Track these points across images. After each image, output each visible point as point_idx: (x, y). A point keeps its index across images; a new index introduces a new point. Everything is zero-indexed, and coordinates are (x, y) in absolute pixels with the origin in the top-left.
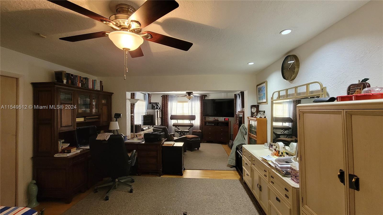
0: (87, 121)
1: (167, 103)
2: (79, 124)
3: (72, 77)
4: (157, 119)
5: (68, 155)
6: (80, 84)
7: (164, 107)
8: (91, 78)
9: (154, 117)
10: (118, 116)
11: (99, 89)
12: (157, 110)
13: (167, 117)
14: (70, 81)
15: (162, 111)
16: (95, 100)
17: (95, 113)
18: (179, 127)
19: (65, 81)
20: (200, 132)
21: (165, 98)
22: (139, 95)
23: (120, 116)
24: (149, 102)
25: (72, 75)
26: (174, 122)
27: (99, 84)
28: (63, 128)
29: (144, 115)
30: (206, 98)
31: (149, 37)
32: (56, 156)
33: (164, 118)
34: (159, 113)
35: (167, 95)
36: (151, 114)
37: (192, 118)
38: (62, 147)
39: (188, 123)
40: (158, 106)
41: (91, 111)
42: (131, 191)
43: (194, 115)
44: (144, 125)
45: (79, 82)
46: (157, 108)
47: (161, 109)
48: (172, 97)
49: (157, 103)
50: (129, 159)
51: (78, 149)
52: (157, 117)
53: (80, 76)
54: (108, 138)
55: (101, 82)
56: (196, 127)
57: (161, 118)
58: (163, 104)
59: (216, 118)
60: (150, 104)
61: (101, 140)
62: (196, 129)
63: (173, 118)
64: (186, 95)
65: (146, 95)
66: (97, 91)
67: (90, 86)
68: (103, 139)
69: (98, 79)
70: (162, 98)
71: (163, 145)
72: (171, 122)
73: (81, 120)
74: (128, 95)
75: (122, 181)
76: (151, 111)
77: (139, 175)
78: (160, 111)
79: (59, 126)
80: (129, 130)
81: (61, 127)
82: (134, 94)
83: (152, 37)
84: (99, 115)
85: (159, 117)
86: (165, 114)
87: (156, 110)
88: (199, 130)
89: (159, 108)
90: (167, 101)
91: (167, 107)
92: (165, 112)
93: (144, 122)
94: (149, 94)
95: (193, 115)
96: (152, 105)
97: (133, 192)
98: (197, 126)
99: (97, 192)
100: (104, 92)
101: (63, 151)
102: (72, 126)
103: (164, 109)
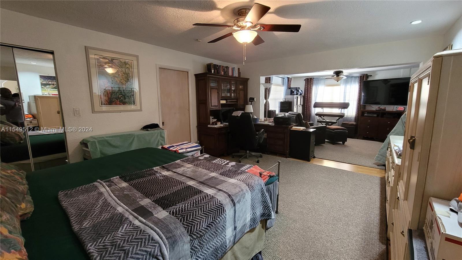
0: (228, 103)
1: (311, 87)
2: (223, 105)
3: (217, 67)
4: (296, 106)
5: (216, 126)
6: (223, 72)
7: (306, 93)
8: (231, 66)
9: (292, 103)
10: (252, 99)
11: (237, 76)
12: (297, 96)
13: (309, 105)
14: (216, 71)
15: (304, 97)
16: (234, 86)
17: (234, 97)
18: (325, 118)
19: (213, 71)
20: (353, 124)
21: (309, 82)
22: (276, 79)
23: (254, 100)
24: (289, 87)
25: (217, 66)
26: (318, 110)
27: (237, 71)
28: (212, 107)
29: (282, 101)
30: (370, 79)
31: (262, 29)
32: (209, 126)
33: (306, 106)
34: (299, 99)
35: (311, 78)
36: (290, 100)
37: (345, 106)
38: (212, 121)
39: (338, 112)
40: (298, 91)
41: (231, 95)
42: (258, 162)
43: (348, 102)
44: (280, 112)
45: (222, 71)
46: (297, 94)
47: (303, 94)
48: (318, 80)
49: (298, 88)
50: (257, 135)
51: (221, 123)
52: (297, 104)
53: (223, 66)
54: (240, 115)
55: (239, 69)
56: (349, 118)
57: (302, 105)
58: (306, 89)
59: (382, 107)
60: (290, 89)
61: (235, 116)
62: (349, 121)
63: (317, 105)
64: (334, 76)
65: (285, 80)
66: (235, 77)
67: (230, 74)
68: (237, 115)
69: (236, 67)
70: (305, 82)
71: (291, 129)
72: (314, 111)
73: (224, 102)
74: (263, 79)
75: (253, 154)
76: (290, 97)
77: (267, 154)
78: (301, 97)
79: (210, 106)
80: (262, 114)
81: (211, 106)
82: (270, 78)
83: (264, 28)
84: (237, 99)
85: (300, 104)
86: (308, 101)
87: (295, 96)
88: (353, 122)
89: (299, 94)
90: (312, 85)
91: (311, 93)
92: (308, 98)
93: (281, 109)
94: (289, 78)
95: (346, 102)
96: (292, 91)
97: (260, 163)
98: (351, 117)
99: (234, 157)
100: (242, 78)
101: (213, 124)
102: (218, 106)
103: (306, 95)
